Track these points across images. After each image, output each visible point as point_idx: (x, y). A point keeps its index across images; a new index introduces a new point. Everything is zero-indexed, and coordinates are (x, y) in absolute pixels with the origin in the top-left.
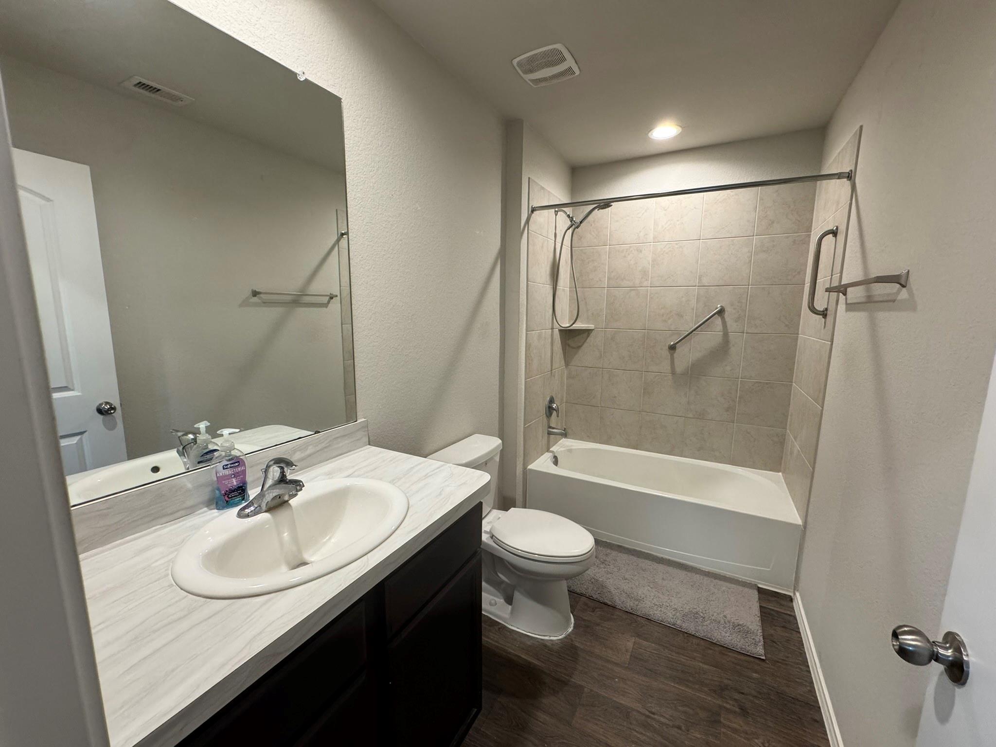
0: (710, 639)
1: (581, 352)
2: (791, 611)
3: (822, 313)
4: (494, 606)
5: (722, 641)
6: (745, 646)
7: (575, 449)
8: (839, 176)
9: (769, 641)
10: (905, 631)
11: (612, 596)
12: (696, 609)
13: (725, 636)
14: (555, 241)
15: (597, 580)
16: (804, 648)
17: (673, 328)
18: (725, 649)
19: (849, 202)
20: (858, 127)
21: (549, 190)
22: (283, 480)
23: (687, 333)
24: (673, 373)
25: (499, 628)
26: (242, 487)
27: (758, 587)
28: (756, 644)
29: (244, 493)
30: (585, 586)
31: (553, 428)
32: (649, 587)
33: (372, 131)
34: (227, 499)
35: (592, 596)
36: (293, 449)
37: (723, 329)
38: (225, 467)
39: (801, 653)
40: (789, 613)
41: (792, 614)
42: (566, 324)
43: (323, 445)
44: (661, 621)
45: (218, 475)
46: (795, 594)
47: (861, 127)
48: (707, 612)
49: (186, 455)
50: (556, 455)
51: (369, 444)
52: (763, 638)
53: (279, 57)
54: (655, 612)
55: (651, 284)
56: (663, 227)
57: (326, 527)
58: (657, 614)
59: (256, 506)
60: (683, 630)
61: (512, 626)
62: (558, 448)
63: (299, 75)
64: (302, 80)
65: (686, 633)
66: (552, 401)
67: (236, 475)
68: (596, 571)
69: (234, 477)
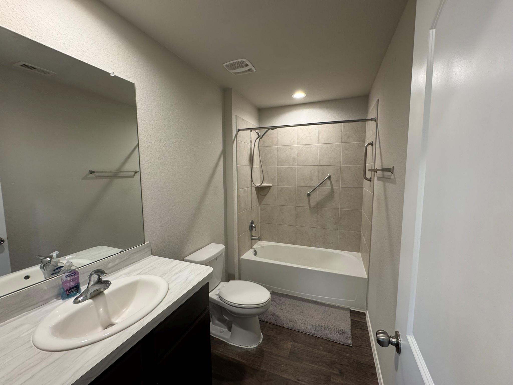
0: (327, 339)
1: (266, 198)
2: (364, 320)
3: (369, 180)
4: (222, 333)
5: (333, 339)
6: (343, 340)
7: (265, 246)
8: (371, 120)
9: (354, 336)
10: (380, 332)
11: (282, 321)
12: (321, 324)
13: (334, 336)
14: (251, 144)
15: (275, 314)
16: (369, 338)
17: (308, 185)
18: (334, 343)
19: (376, 131)
20: (377, 100)
21: (246, 120)
22: (99, 281)
23: (315, 188)
24: (310, 207)
25: (224, 345)
26: (76, 286)
27: (351, 310)
28: (348, 339)
29: (78, 289)
30: (269, 318)
31: (254, 236)
32: (300, 315)
33: (152, 98)
34: (68, 293)
35: (272, 323)
36: (107, 262)
37: (331, 186)
38: (67, 276)
39: (368, 341)
40: (363, 321)
41: (365, 322)
42: (258, 184)
43: (126, 258)
44: (305, 332)
45: (63, 281)
46: (366, 312)
47: (378, 100)
48: (327, 325)
49: (45, 269)
50: (255, 250)
51: (152, 255)
52: (352, 335)
53: (100, 66)
54: (302, 328)
55: (297, 164)
56: (301, 138)
57: (125, 303)
58: (303, 329)
59: (84, 296)
60: (315, 336)
61: (231, 343)
62: (257, 246)
63: (111, 74)
64: (112, 76)
65: (316, 337)
66: (252, 223)
67: (73, 280)
68: (275, 309)
69: (72, 281)
